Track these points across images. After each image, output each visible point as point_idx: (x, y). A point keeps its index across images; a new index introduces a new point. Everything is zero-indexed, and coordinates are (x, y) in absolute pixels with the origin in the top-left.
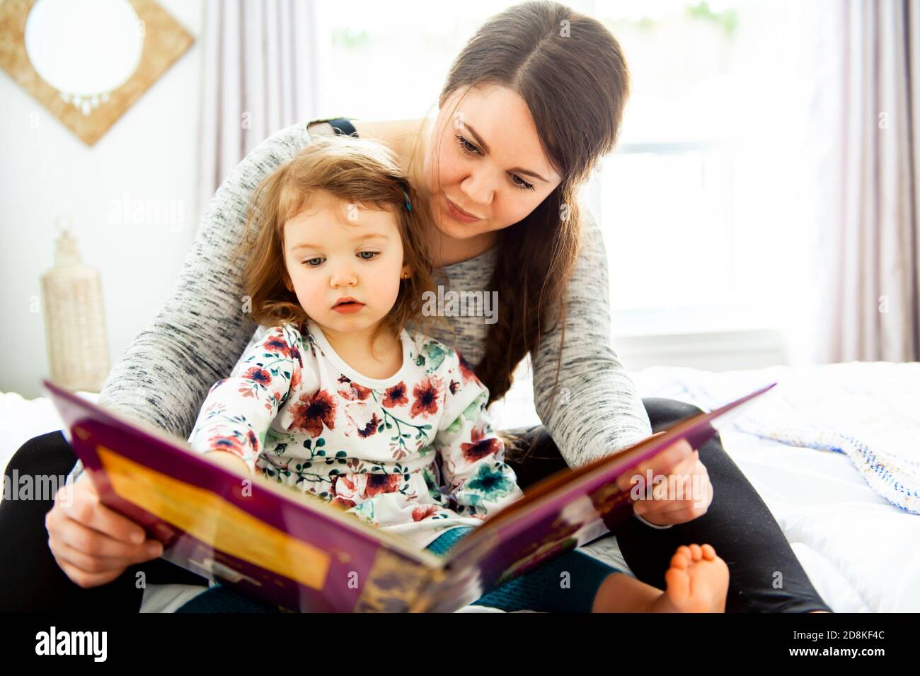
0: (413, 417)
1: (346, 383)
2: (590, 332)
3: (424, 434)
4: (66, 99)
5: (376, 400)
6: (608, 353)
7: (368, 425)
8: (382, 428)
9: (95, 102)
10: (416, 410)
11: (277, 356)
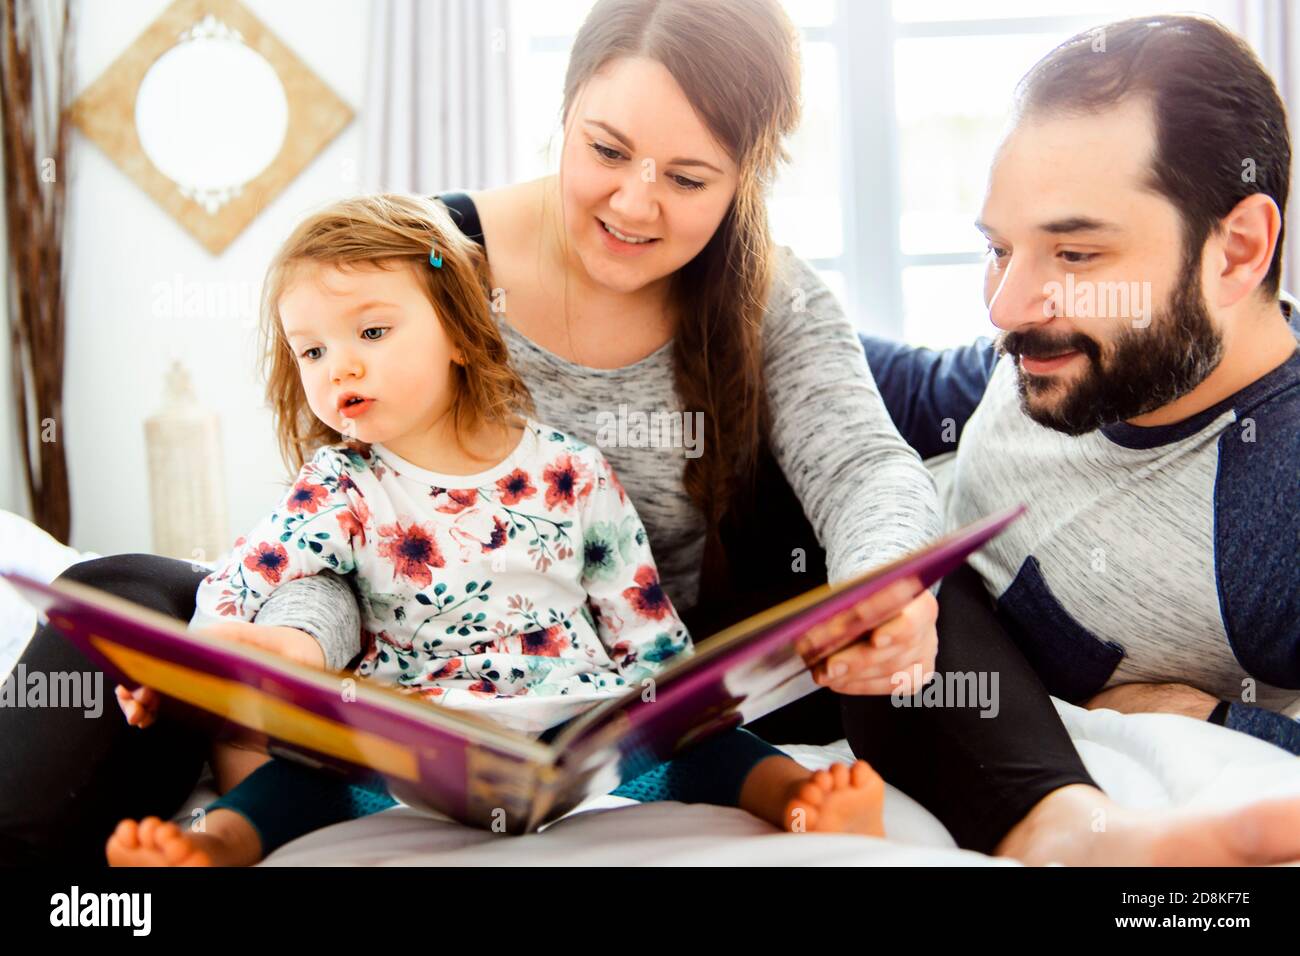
0: (550, 509)
1: (442, 494)
2: (846, 424)
3: (564, 534)
4: (185, 193)
5: (489, 501)
6: (881, 440)
7: (493, 535)
8: (512, 532)
9: (224, 198)
10: (553, 499)
11: (302, 517)
